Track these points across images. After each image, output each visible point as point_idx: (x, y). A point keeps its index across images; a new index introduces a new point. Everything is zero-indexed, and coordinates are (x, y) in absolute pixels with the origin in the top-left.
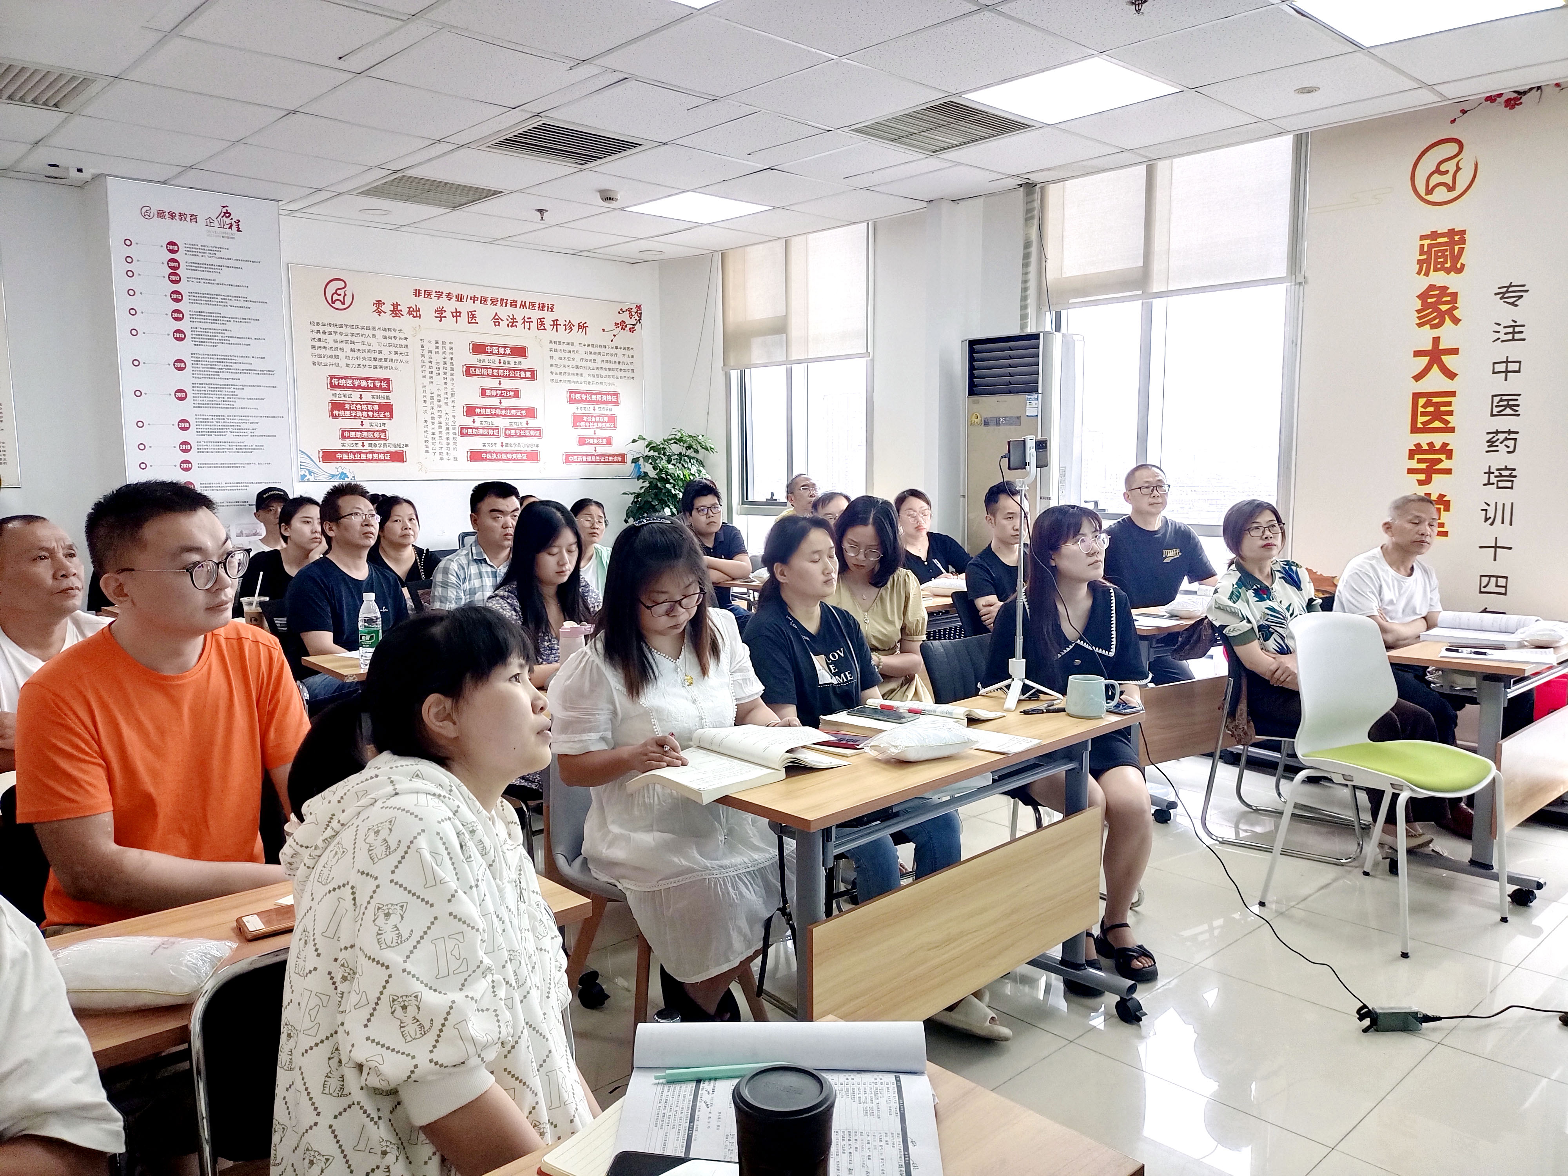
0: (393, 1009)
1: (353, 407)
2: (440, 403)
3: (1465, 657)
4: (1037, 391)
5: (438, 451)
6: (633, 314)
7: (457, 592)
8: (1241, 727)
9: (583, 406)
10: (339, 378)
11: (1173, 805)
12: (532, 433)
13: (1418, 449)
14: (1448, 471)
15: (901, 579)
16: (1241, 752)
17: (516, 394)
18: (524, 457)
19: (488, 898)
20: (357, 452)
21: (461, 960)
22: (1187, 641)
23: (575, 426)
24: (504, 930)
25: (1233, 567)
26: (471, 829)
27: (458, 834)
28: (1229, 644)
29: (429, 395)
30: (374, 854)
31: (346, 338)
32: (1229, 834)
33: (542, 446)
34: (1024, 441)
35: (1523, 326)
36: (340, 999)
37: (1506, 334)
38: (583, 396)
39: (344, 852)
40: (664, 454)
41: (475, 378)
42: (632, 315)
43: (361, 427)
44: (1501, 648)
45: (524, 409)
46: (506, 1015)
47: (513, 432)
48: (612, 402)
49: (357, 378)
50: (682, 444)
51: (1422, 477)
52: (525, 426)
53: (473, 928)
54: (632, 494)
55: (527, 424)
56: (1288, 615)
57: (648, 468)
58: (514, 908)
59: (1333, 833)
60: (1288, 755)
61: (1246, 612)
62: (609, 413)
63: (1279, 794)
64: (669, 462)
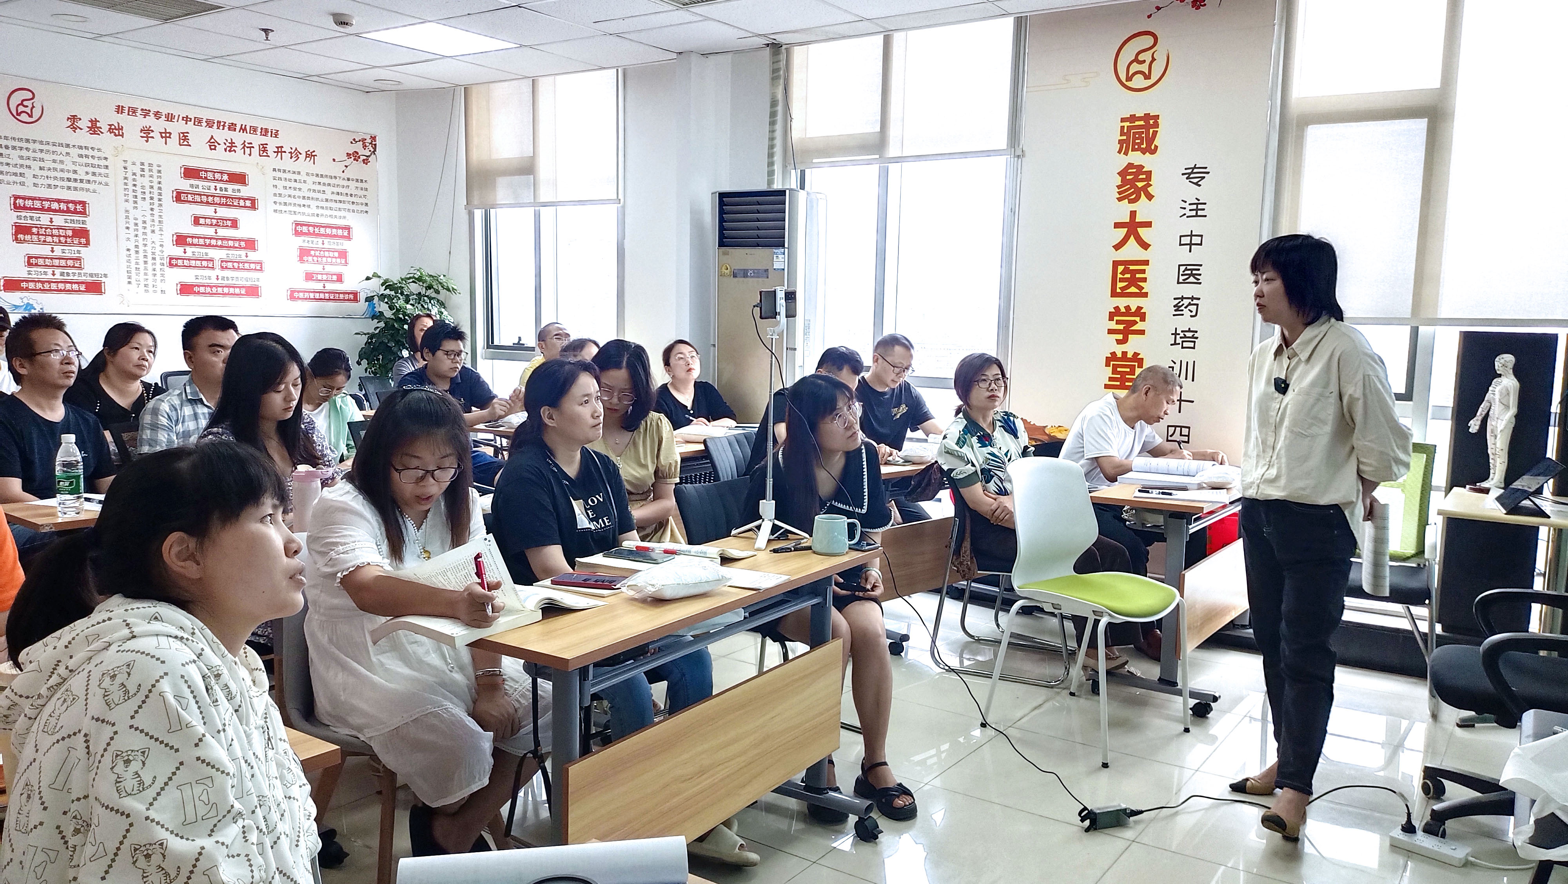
0: (135, 859)
1: (42, 231)
2: (145, 231)
3: (1154, 497)
4: (784, 246)
5: (142, 283)
6: (367, 144)
7: (169, 435)
8: (965, 563)
9: (310, 239)
10: (24, 198)
11: (905, 638)
12: (253, 266)
13: (1117, 311)
14: (1142, 332)
15: (654, 424)
16: (965, 587)
17: (234, 224)
18: (243, 292)
19: (235, 743)
20: (47, 282)
21: (210, 805)
22: (919, 485)
23: (301, 260)
24: (253, 776)
25: (961, 415)
26: (216, 673)
27: (203, 677)
28: (956, 487)
29: (132, 221)
30: (111, 699)
31: (34, 155)
32: (954, 663)
33: (262, 280)
34: (775, 291)
35: (1205, 204)
36: (71, 853)
37: (1190, 210)
38: (311, 229)
39: (74, 699)
40: (402, 294)
41: (187, 205)
42: (366, 146)
43: (51, 254)
44: (1185, 489)
45: (243, 241)
46: (258, 860)
47: (230, 265)
48: (343, 237)
49: (47, 200)
50: (421, 283)
51: (1120, 337)
52: (245, 258)
53: (223, 772)
54: (365, 334)
55: (247, 256)
56: (1006, 460)
57: (383, 307)
58: (261, 756)
59: (1043, 660)
60: (1006, 590)
61: (971, 456)
62: (340, 247)
63: (998, 625)
64: (407, 301)
